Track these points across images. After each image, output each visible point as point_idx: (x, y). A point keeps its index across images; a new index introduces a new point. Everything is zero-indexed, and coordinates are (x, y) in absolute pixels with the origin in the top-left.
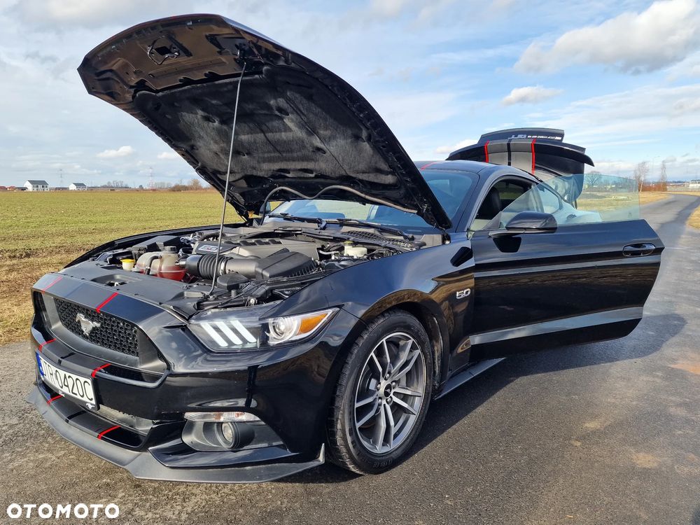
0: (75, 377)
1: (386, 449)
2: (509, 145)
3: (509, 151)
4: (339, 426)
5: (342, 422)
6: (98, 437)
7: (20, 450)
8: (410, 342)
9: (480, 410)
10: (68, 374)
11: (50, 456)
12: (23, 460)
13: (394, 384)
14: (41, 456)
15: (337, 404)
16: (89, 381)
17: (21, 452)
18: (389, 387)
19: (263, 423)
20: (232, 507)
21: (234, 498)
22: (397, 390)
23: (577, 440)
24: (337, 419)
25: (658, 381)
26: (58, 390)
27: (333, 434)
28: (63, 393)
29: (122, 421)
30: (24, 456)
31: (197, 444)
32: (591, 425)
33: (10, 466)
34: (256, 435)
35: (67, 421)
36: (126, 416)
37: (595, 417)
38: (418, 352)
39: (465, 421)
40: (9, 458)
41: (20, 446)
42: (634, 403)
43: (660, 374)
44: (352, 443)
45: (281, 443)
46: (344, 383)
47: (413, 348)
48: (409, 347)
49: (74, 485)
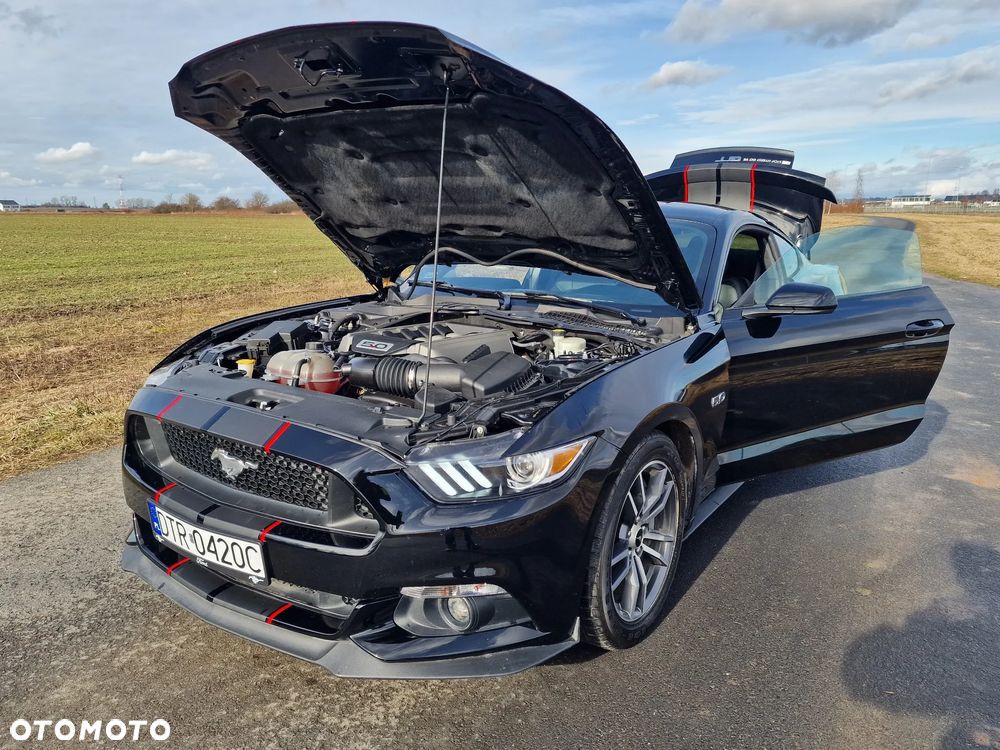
0: (230, 540)
1: (638, 614)
2: (718, 171)
3: (719, 180)
4: (594, 593)
5: (599, 588)
6: (267, 621)
7: (119, 637)
8: (664, 471)
9: (727, 549)
10: (216, 537)
11: (168, 644)
12: (130, 653)
13: (644, 528)
14: (155, 646)
15: (592, 564)
16: (257, 547)
17: (123, 640)
18: (640, 533)
19: (509, 596)
20: (453, 704)
21: (449, 691)
22: (647, 536)
23: (864, 587)
24: (593, 583)
25: (939, 498)
26: (195, 557)
27: (586, 603)
28: (205, 561)
29: (293, 596)
30: (130, 646)
31: (416, 627)
32: (876, 565)
33: (117, 663)
34: (497, 611)
35: (211, 600)
36: (294, 589)
37: (876, 553)
38: (671, 483)
39: (714, 566)
40: (109, 650)
41: (118, 632)
42: (918, 531)
43: (936, 488)
44: (609, 612)
45: (529, 619)
46: (600, 536)
47: (668, 478)
48: (663, 477)
49: (221, 685)
